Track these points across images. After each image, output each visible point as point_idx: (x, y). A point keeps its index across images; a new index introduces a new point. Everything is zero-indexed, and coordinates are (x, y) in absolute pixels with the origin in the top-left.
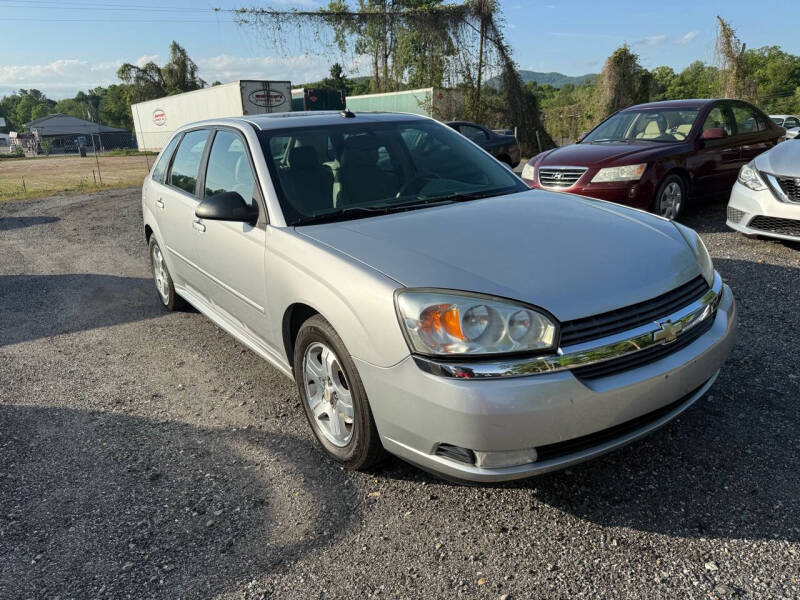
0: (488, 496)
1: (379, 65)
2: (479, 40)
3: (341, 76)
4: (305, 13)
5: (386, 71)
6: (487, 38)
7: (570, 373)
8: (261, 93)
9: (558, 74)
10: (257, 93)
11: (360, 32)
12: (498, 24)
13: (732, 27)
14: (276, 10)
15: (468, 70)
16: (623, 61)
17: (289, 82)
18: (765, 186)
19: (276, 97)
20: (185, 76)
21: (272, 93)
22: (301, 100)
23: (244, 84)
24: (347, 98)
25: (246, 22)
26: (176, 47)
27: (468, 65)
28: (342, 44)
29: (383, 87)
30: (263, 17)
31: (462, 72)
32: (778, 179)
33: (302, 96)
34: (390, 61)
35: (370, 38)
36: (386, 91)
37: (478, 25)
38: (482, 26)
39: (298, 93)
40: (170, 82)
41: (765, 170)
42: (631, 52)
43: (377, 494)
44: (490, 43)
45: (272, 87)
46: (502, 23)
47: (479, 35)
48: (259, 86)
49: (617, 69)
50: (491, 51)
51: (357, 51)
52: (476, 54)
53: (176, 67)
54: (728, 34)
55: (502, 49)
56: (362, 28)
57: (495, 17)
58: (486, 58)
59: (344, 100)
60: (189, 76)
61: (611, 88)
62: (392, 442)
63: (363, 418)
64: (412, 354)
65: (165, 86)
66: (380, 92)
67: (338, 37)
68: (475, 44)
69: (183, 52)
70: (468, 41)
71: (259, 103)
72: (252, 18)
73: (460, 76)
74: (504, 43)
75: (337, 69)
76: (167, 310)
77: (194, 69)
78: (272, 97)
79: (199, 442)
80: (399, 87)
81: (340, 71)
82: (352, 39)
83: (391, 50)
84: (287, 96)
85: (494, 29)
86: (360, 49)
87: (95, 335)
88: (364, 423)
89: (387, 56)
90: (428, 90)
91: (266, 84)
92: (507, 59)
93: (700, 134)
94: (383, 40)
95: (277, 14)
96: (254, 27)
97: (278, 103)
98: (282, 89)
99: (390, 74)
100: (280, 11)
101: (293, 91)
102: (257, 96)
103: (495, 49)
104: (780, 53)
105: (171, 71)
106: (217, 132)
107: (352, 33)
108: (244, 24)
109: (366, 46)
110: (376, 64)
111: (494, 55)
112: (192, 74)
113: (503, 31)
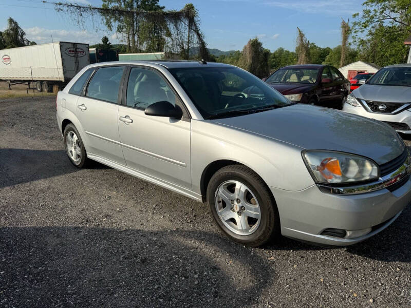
0: (326, 253)
1: (130, 39)
2: (188, 30)
3: (108, 43)
4: (96, 8)
5: (134, 42)
6: (192, 29)
7: (386, 190)
8: (72, 49)
9: (217, 50)
10: (70, 49)
11: (119, 21)
12: (197, 23)
13: (304, 33)
14: (79, 5)
15: (182, 44)
16: (255, 45)
17: (88, 44)
18: (360, 105)
19: (80, 52)
20: (17, 37)
21: (78, 50)
22: (94, 54)
23: (62, 44)
24: (119, 55)
25: (62, 10)
26: (11, 21)
27: (182, 42)
28: (110, 27)
29: (132, 51)
30: (72, 8)
31: (179, 45)
32: (366, 102)
33: (95, 52)
34: (136, 37)
35: (125, 24)
36: (134, 53)
37: (187, 22)
38: (189, 23)
39: (93, 50)
40: (8, 40)
41: (359, 98)
42: (259, 41)
43: (272, 258)
44: (193, 32)
45: (79, 46)
46: (199, 22)
47: (188, 28)
48: (71, 46)
49: (253, 49)
50: (194, 36)
51: (118, 31)
52: (186, 37)
53: (11, 32)
54: (302, 35)
55: (199, 35)
56: (121, 19)
57: (195, 19)
58: (191, 39)
59: (118, 56)
60: (19, 37)
61: (250, 58)
62: (287, 230)
63: (270, 219)
64: (316, 184)
65: (4, 42)
66: (131, 53)
67: (107, 23)
68: (185, 32)
69: (16, 24)
70: (182, 30)
71: (70, 55)
72: (65, 8)
73: (178, 47)
74: (200, 32)
75: (105, 40)
76: (77, 168)
77: (23, 33)
78: (78, 52)
79: (155, 239)
80: (141, 51)
81: (108, 41)
82: (115, 24)
83: (136, 31)
84: (86, 51)
85: (195, 25)
86: (120, 30)
87: (42, 183)
88: (270, 222)
89: (134, 35)
90: (162, 53)
91: (75, 44)
92: (202, 40)
93: (321, 81)
94: (133, 25)
95: (80, 7)
96: (66, 13)
97: (82, 55)
98: (84, 48)
99: (136, 44)
100: (82, 6)
101: (90, 49)
102: (70, 51)
103: (195, 35)
104: (315, 46)
105: (8, 34)
106: (131, 68)
107: (115, 21)
108: (60, 11)
109: (123, 28)
110: (129, 38)
111: (195, 38)
112: (22, 37)
113: (199, 26)
